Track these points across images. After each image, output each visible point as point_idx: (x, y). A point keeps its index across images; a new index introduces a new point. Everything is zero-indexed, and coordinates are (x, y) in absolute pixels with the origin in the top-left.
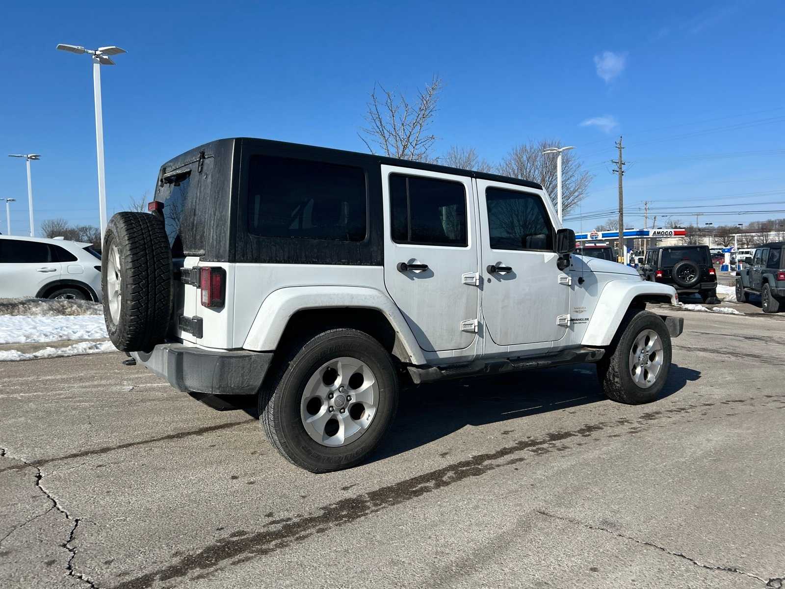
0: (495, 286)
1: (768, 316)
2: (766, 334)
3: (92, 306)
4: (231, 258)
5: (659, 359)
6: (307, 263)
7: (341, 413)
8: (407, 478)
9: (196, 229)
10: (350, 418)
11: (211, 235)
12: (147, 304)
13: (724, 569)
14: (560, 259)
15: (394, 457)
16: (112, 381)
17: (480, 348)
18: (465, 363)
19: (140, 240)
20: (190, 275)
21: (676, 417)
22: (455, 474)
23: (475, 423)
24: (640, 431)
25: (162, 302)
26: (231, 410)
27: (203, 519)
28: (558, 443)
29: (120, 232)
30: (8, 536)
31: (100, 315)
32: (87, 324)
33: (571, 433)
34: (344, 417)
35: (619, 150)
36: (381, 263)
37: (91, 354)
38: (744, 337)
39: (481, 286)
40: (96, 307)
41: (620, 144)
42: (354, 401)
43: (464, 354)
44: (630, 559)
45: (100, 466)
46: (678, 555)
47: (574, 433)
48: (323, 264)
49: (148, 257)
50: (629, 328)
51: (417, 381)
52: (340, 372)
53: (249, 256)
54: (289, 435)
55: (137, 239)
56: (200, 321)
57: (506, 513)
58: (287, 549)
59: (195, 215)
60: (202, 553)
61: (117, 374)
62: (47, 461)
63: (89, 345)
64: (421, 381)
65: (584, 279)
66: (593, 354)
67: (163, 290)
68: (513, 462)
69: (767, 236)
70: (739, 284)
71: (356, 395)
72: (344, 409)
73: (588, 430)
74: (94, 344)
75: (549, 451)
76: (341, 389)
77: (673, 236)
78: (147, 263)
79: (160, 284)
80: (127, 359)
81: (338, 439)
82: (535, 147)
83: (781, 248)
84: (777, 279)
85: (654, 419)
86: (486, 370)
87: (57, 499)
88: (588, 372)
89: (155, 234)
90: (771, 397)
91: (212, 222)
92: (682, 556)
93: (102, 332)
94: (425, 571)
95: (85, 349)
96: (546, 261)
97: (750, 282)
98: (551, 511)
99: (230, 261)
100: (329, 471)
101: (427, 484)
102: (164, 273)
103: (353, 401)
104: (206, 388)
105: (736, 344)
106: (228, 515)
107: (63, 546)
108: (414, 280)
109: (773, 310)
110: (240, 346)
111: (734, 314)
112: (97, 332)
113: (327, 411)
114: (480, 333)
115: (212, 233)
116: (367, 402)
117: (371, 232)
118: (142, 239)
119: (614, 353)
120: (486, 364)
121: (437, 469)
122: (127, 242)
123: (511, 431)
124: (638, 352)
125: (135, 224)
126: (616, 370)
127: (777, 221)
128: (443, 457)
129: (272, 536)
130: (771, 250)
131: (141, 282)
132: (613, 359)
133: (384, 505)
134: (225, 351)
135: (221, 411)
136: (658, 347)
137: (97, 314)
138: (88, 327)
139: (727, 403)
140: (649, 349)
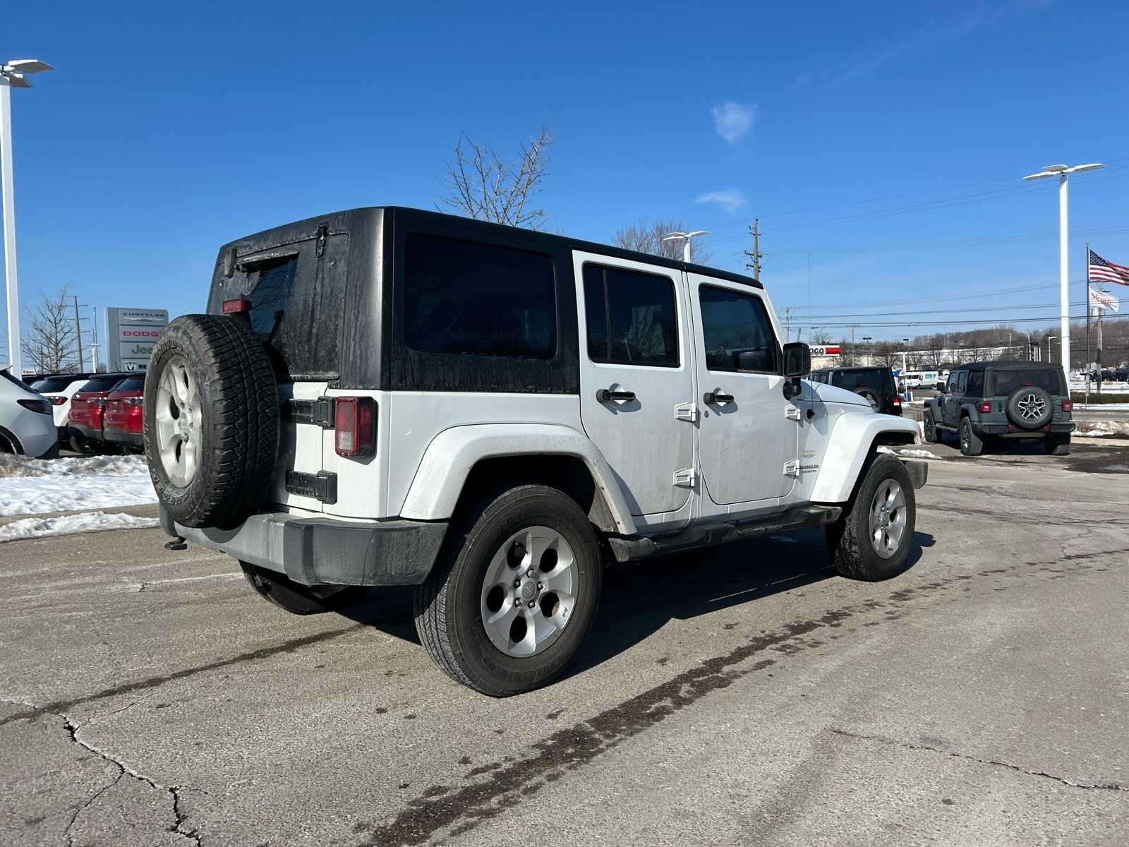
0: (714, 421)
1: (971, 460)
2: (982, 483)
3: (23, 463)
4: (384, 384)
5: (901, 518)
6: (484, 391)
7: (530, 607)
8: (631, 697)
9: (318, 340)
10: (541, 614)
11: (352, 350)
12: (245, 453)
13: (1103, 788)
14: (786, 384)
15: (594, 668)
16: (103, 578)
17: (697, 509)
18: (675, 532)
19: (232, 358)
20: (312, 409)
21: (935, 596)
22: (692, 686)
23: (683, 616)
24: (900, 615)
25: (266, 451)
26: (319, 613)
27: (369, 774)
28: (806, 636)
29: (198, 344)
30: (73, 822)
31: (37, 476)
32: (22, 490)
33: (814, 622)
34: (535, 613)
35: (755, 237)
36: (576, 390)
37: (41, 537)
38: (957, 488)
39: (697, 423)
40: (30, 464)
41: (756, 229)
42: (547, 590)
43: (677, 518)
44: (984, 784)
45: (161, 706)
46: (1039, 774)
47: (818, 623)
48: (503, 391)
49: (245, 383)
50: (868, 478)
51: (622, 558)
52: (529, 548)
53: (409, 381)
54: (467, 643)
55: (227, 356)
56: (333, 478)
57: (790, 736)
58: (519, 807)
59: (312, 320)
60: (397, 823)
61: (104, 567)
62: (70, 704)
63: (35, 524)
64: (630, 558)
65: (814, 411)
66: (829, 514)
67: (268, 433)
68: (760, 666)
69: (939, 355)
70: (929, 418)
71: (549, 580)
72: (533, 601)
73: (833, 618)
74: (43, 521)
75: (799, 649)
76: (530, 573)
77: (825, 355)
78: (244, 391)
79: (265, 423)
80: (171, 541)
81: (527, 646)
82: (648, 231)
83: (984, 371)
84: (980, 410)
85: (909, 599)
86: (707, 540)
87: (122, 761)
88: (790, 540)
89: (251, 347)
90: (1034, 564)
91: (353, 331)
92: (1043, 774)
93: (51, 503)
94: (731, 822)
95: (28, 530)
96: (770, 388)
97: (943, 416)
98: (849, 728)
99: (382, 388)
100: (517, 693)
101: (663, 703)
102: (269, 407)
103: (545, 589)
104: (352, 578)
105: (955, 497)
106: (404, 765)
107: (172, 830)
108: (616, 414)
109: (975, 452)
110: (396, 514)
111: (929, 458)
112: (43, 504)
113: (513, 606)
114: (696, 489)
115: (353, 345)
116: (565, 591)
117: (562, 347)
118: (234, 356)
119: (851, 512)
120: (707, 531)
121: (665, 682)
122: (213, 361)
123: (735, 625)
124: (878, 510)
125: (219, 332)
126: (854, 535)
127: (948, 336)
128: (663, 665)
129: (487, 790)
130: (971, 374)
131: (237, 421)
132: (850, 520)
133: (619, 736)
134: (375, 522)
135: (305, 615)
136: (901, 503)
137: (32, 475)
138: (23, 495)
139: (985, 574)
140: (890, 505)
